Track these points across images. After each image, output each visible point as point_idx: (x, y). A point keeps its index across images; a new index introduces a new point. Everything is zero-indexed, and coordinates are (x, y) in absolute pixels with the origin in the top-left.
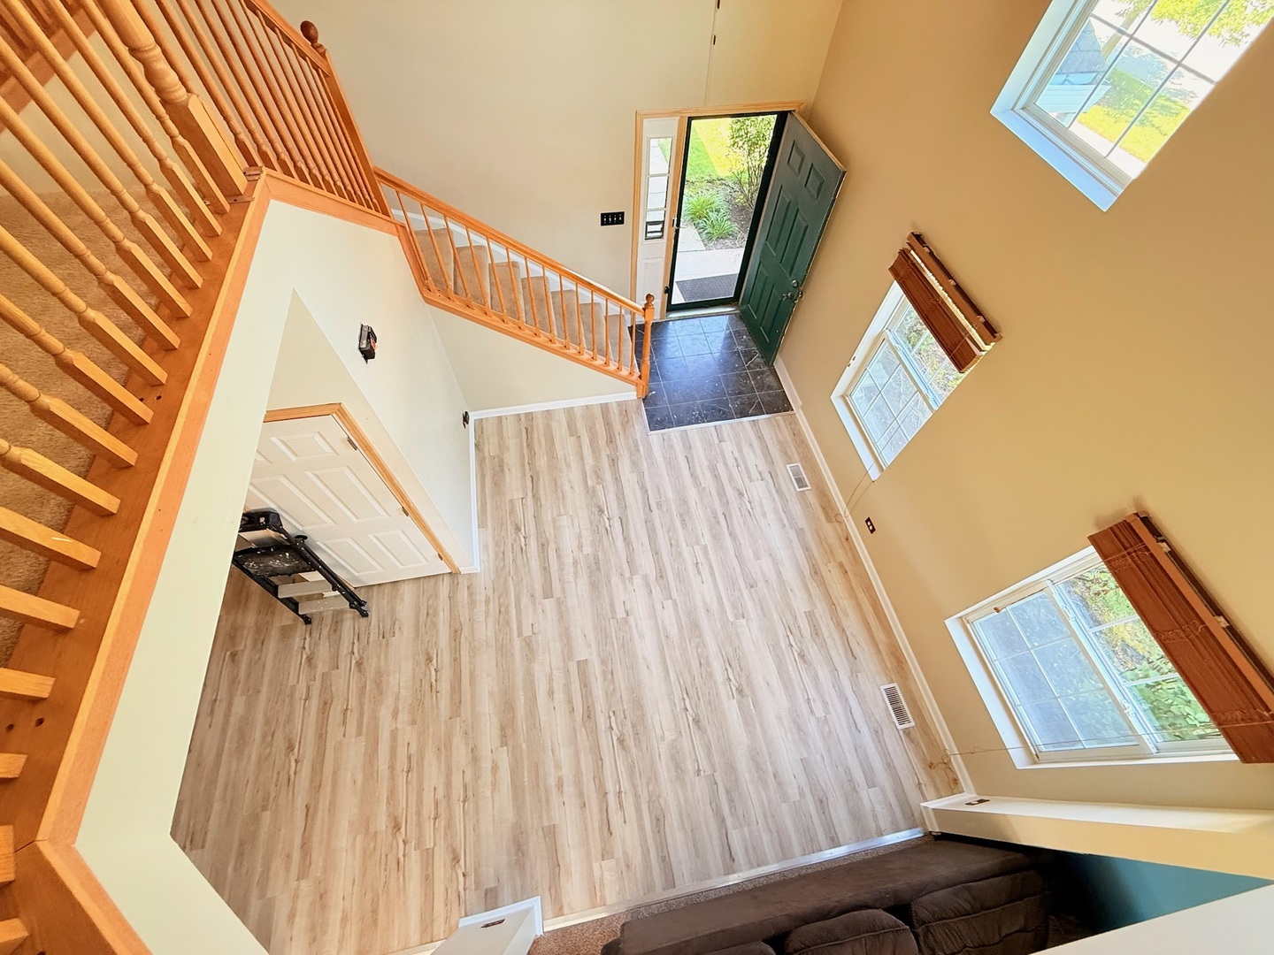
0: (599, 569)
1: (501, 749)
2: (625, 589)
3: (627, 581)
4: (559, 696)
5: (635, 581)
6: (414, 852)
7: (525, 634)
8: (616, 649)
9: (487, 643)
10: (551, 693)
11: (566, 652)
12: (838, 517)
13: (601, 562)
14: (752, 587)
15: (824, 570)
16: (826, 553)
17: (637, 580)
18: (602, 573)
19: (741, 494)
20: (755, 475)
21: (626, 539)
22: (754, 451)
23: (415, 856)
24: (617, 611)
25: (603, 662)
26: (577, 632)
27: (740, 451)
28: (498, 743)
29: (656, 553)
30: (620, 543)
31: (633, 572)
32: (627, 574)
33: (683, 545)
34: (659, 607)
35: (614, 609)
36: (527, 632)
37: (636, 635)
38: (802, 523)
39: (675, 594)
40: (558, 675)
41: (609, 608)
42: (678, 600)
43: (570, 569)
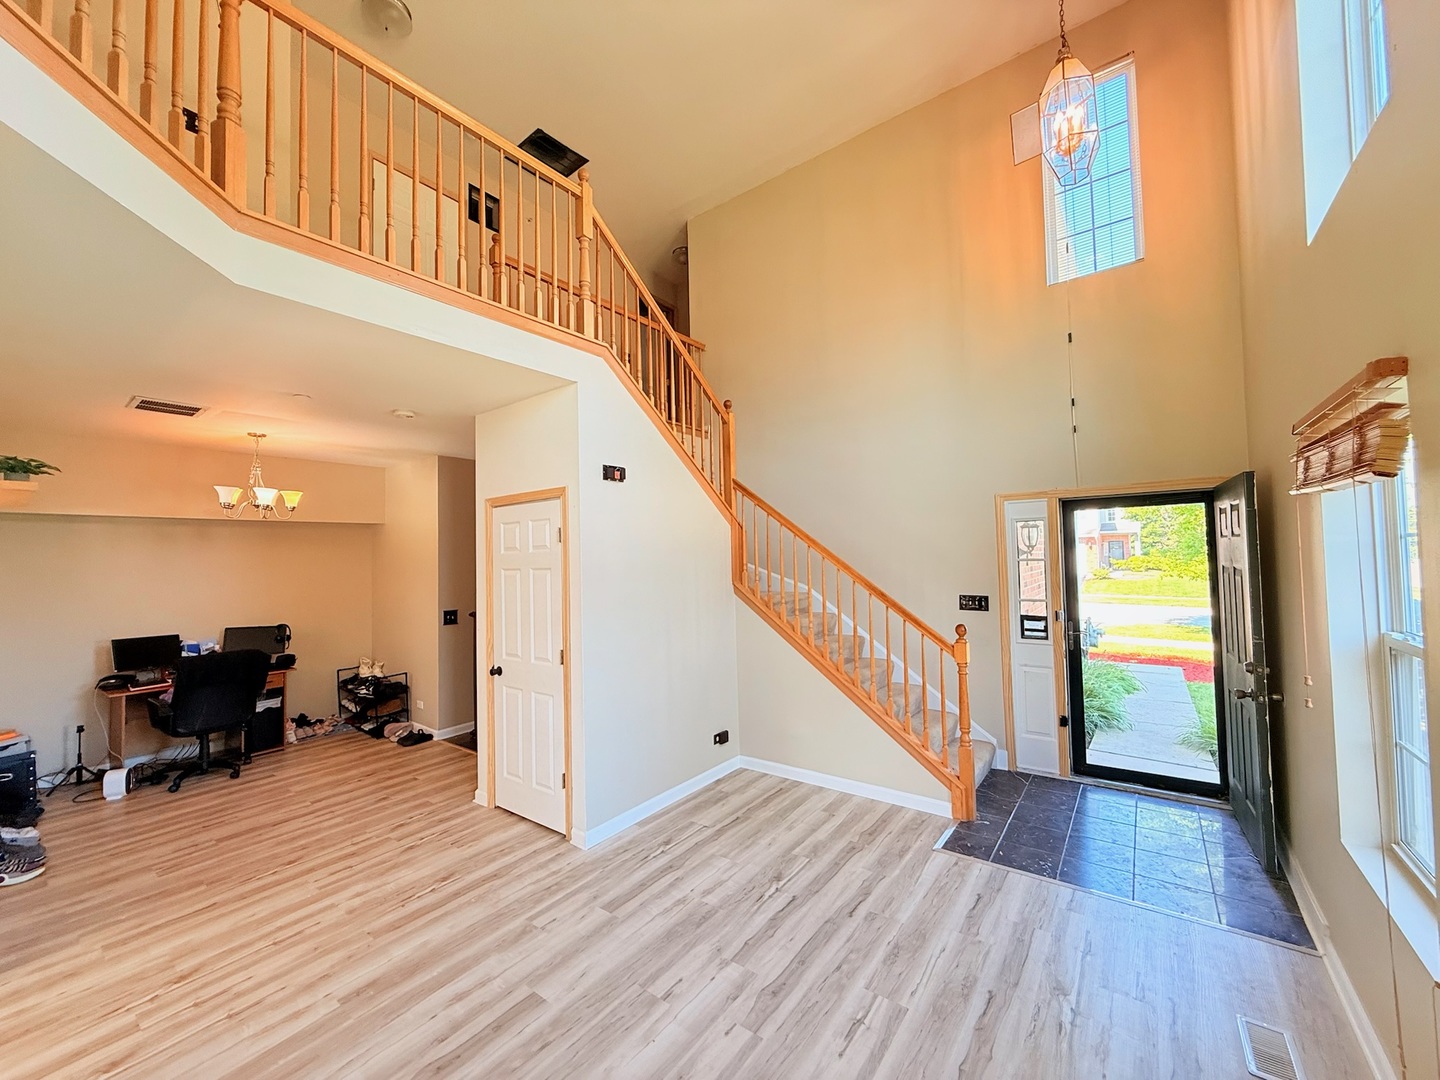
0: (699, 925)
1: (335, 1001)
2: (703, 967)
3: (718, 961)
4: (459, 1010)
5: (729, 969)
6: (133, 1015)
7: (535, 923)
8: (593, 1023)
9: (497, 902)
10: (460, 997)
11: (539, 972)
13: (711, 921)
17: (734, 971)
18: (699, 931)
21: (774, 922)
23: (131, 1017)
24: (659, 982)
25: (555, 1023)
26: (582, 963)
28: (342, 994)
29: (802, 960)
30: (761, 920)
31: (740, 957)
32: (727, 954)
33: (861, 982)
34: (722, 1025)
35: (657, 978)
36: (537, 923)
37: (639, 1032)
39: (768, 1031)
40: (497, 985)
41: (654, 970)
42: (762, 1045)
43: (667, 902)
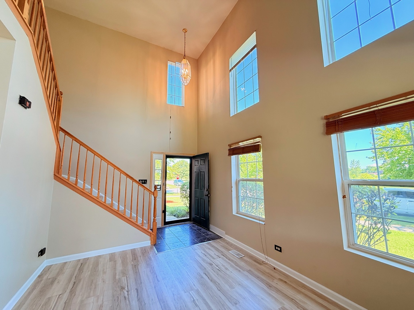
12: (264, 262)
14: (236, 304)
15: (273, 284)
16: (269, 276)
19: (211, 264)
20: (215, 257)
22: (211, 250)
27: (205, 251)
38: (249, 268)
